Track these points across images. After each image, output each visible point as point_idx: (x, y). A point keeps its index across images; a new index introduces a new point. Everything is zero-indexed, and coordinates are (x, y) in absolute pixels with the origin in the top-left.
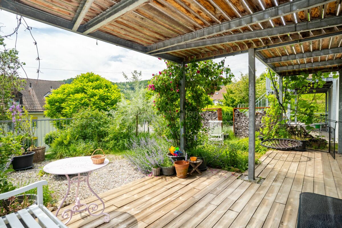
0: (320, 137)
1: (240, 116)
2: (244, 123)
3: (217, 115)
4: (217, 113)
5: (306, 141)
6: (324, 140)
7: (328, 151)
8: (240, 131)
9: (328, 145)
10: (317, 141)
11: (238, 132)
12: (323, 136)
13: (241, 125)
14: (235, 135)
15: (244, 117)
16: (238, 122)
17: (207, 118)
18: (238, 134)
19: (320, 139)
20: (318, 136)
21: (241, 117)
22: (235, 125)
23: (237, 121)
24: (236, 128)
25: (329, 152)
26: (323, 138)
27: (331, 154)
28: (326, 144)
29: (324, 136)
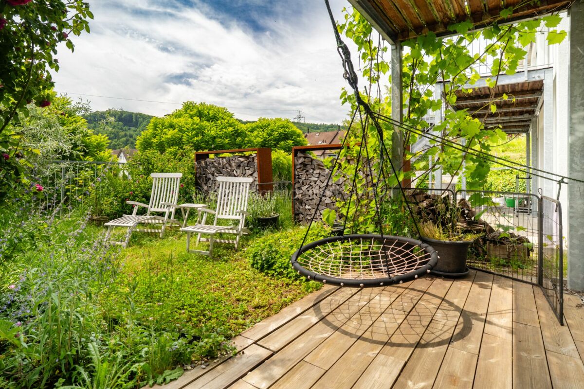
0: (511, 231)
1: (309, 167)
2: (318, 187)
3: (256, 164)
4: (256, 161)
5: (466, 245)
6: (521, 240)
7: (535, 280)
8: (307, 207)
9: (534, 255)
10: (502, 243)
11: (301, 211)
12: (519, 228)
13: (311, 192)
14: (295, 219)
15: (318, 171)
16: (303, 183)
17: (235, 172)
18: (301, 216)
19: (512, 235)
20: (506, 228)
21: (311, 171)
22: (297, 190)
23: (301, 182)
24: (298, 199)
25: (540, 284)
26: (522, 234)
27: (545, 290)
28: (529, 250)
29: (523, 229)
